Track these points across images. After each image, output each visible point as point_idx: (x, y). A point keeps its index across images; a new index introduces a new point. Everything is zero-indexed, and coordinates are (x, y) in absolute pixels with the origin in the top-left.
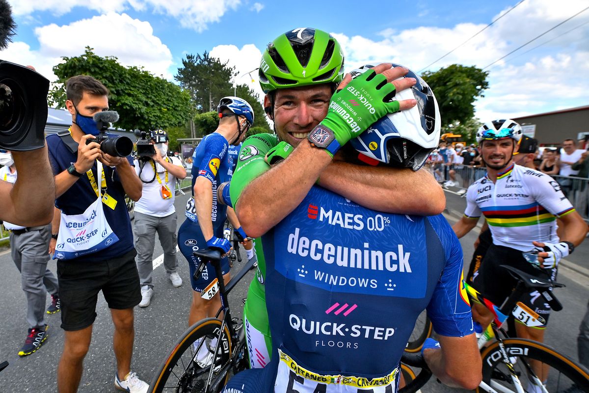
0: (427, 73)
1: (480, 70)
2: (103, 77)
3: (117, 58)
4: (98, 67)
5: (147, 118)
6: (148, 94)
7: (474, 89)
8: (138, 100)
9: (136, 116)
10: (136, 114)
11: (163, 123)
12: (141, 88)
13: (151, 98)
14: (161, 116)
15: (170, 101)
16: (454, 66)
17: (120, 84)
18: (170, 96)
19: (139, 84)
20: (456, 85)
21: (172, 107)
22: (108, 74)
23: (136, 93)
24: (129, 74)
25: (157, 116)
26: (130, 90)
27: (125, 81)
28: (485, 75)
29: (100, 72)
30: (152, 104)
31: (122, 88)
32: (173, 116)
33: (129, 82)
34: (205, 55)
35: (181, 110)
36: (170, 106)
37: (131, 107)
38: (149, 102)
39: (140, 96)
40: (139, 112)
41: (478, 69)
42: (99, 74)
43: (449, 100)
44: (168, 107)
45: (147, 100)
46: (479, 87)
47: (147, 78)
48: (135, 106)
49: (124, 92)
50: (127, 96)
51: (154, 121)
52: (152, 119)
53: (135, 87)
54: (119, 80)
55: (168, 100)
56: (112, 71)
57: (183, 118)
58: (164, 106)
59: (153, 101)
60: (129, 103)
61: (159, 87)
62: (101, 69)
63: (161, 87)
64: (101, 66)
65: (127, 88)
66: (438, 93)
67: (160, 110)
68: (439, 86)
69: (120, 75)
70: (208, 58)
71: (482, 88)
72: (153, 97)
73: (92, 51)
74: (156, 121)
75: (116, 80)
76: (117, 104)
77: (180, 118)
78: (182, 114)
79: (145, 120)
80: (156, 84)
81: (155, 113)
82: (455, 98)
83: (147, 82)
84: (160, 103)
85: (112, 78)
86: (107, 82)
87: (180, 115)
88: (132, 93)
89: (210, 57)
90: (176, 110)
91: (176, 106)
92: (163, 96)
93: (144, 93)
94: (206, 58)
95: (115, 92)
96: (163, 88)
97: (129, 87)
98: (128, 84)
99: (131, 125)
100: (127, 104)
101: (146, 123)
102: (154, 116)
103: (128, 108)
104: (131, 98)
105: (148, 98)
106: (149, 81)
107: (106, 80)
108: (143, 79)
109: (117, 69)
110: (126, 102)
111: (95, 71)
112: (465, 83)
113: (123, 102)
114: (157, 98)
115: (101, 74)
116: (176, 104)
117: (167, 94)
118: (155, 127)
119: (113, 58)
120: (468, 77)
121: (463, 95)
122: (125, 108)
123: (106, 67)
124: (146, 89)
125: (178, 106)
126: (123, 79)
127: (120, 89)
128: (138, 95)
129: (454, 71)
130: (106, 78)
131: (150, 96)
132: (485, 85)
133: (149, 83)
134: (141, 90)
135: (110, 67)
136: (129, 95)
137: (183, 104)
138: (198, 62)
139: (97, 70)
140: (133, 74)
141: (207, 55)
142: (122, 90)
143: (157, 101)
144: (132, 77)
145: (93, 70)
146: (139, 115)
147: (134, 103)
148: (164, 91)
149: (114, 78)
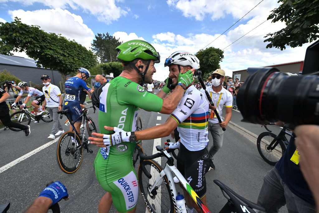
0: (202, 50)
1: (221, 50)
2: (30, 37)
3: (40, 27)
4: (25, 31)
5: (64, 63)
6: (65, 50)
7: (219, 58)
8: (57, 52)
9: (57, 61)
10: (56, 60)
11: (75, 66)
12: (59, 46)
13: (66, 52)
14: (74, 62)
15: (80, 55)
16: (211, 47)
17: (43, 42)
18: (80, 52)
19: (57, 43)
20: (212, 56)
21: (81, 58)
22: (33, 36)
23: (55, 48)
24: (49, 37)
25: (72, 62)
26: (51, 46)
27: (46, 41)
28: (223, 52)
29: (27, 34)
30: (67, 55)
31: (45, 45)
32: (83, 63)
33: (50, 42)
34: (107, 34)
35: (87, 60)
36: (80, 57)
37: (52, 56)
38: (65, 54)
39: (58, 50)
40: (58, 59)
41: (220, 50)
42: (27, 35)
43: (209, 62)
44: (79, 58)
45: (64, 53)
46: (220, 57)
47: (63, 41)
48: (55, 56)
49: (46, 47)
50: (49, 50)
51: (69, 65)
52: (68, 64)
53: (55, 45)
54: (42, 39)
55: (79, 54)
56: (36, 34)
57: (89, 64)
58: (76, 57)
59: (68, 54)
60: (50, 54)
61: (72, 46)
62: (28, 32)
63: (73, 46)
64: (27, 30)
65: (48, 45)
66: (206, 58)
67: (73, 59)
68: (206, 56)
69: (43, 37)
70: (109, 36)
71: (222, 58)
72: (68, 52)
73: (20, 20)
74: (71, 65)
75: (40, 39)
76: (42, 54)
77: (87, 64)
78: (88, 62)
79: (63, 64)
80: (70, 45)
81: (70, 60)
82: (212, 61)
83: (63, 43)
84: (73, 55)
85: (36, 38)
86: (32, 40)
87: (87, 63)
88: (52, 48)
89: (110, 36)
90: (84, 60)
91: (84, 58)
92: (75, 52)
93: (61, 49)
94: (108, 36)
95: (40, 47)
96: (75, 47)
97: (50, 45)
98: (49, 42)
99: (55, 67)
100: (48, 54)
101: (64, 66)
102: (69, 62)
103: (50, 56)
104: (52, 51)
105: (64, 52)
106: (65, 42)
107: (31, 39)
108: (60, 41)
109: (39, 33)
110: (48, 53)
111: (22, 33)
112: (215, 55)
113: (46, 53)
114: (71, 53)
115: (28, 35)
116: (84, 56)
117: (78, 51)
118: (70, 68)
119: (36, 27)
120: (216, 53)
121: (215, 60)
122: (47, 56)
123: (31, 31)
124: (63, 47)
125: (86, 58)
126: (45, 39)
127: (43, 45)
128: (57, 50)
129: (211, 50)
130: (32, 37)
131: (65, 51)
132: (222, 57)
133: (64, 44)
134: (59, 47)
135: (34, 31)
136: (50, 49)
137: (89, 57)
138: (104, 37)
139: (24, 32)
140: (53, 37)
141: (108, 34)
142: (44, 46)
143: (71, 54)
144: (52, 39)
145: (21, 32)
146: (58, 61)
147: (53, 54)
148: (75, 49)
149: (38, 38)
